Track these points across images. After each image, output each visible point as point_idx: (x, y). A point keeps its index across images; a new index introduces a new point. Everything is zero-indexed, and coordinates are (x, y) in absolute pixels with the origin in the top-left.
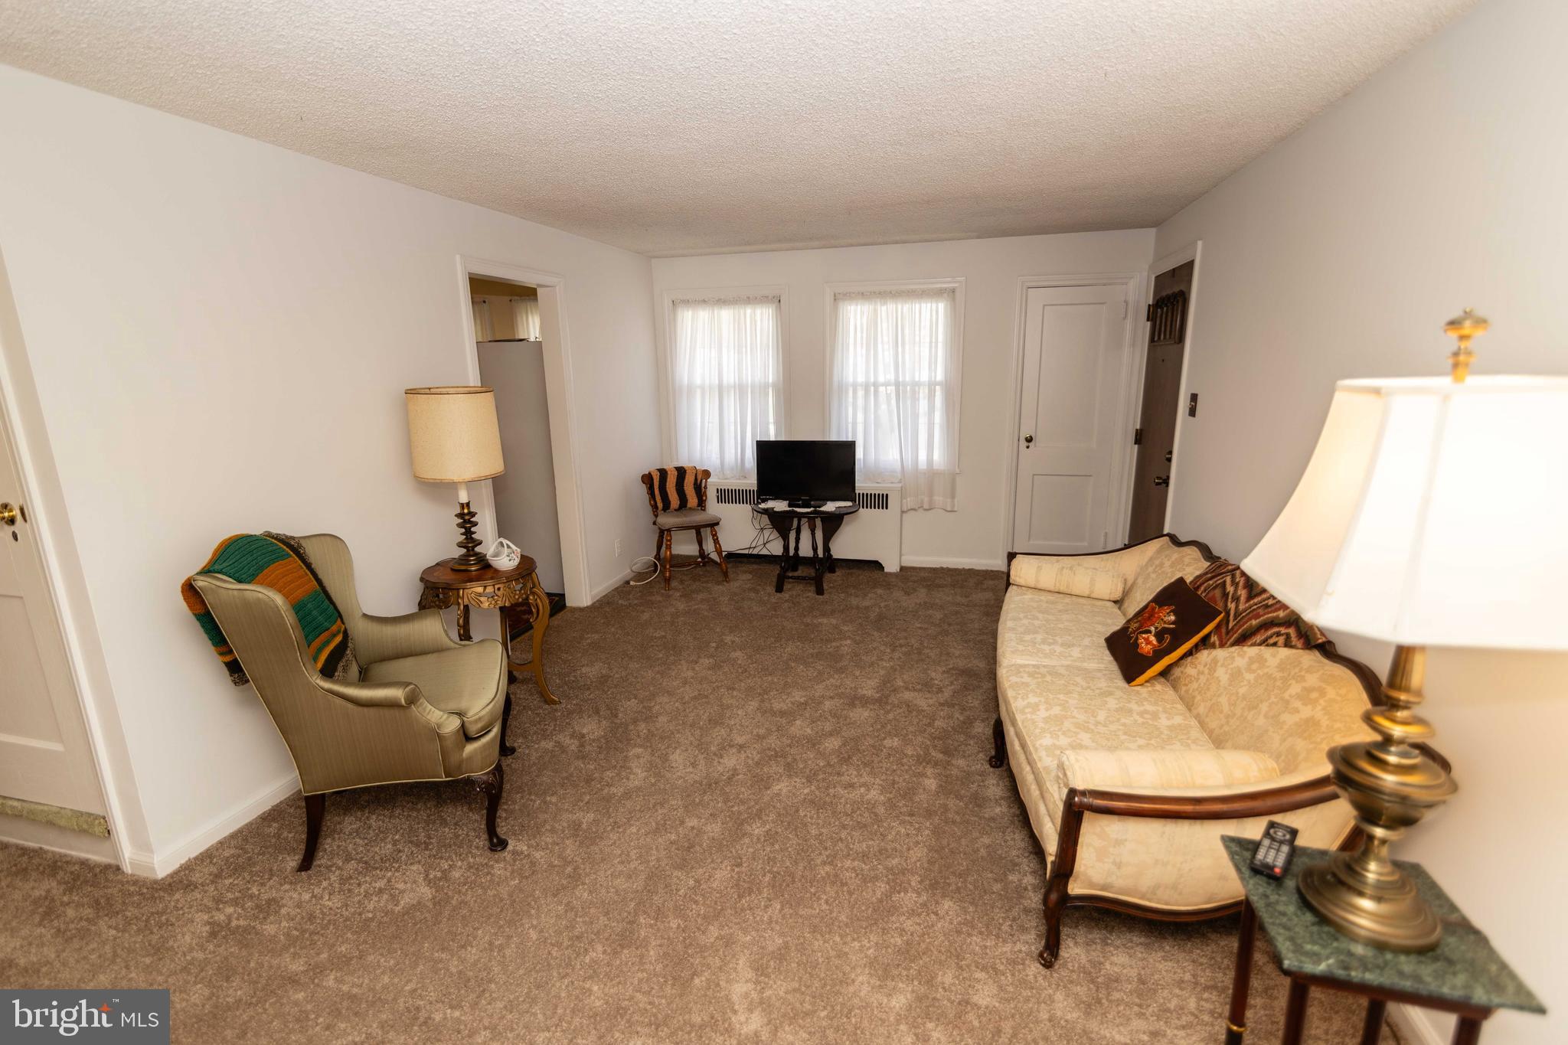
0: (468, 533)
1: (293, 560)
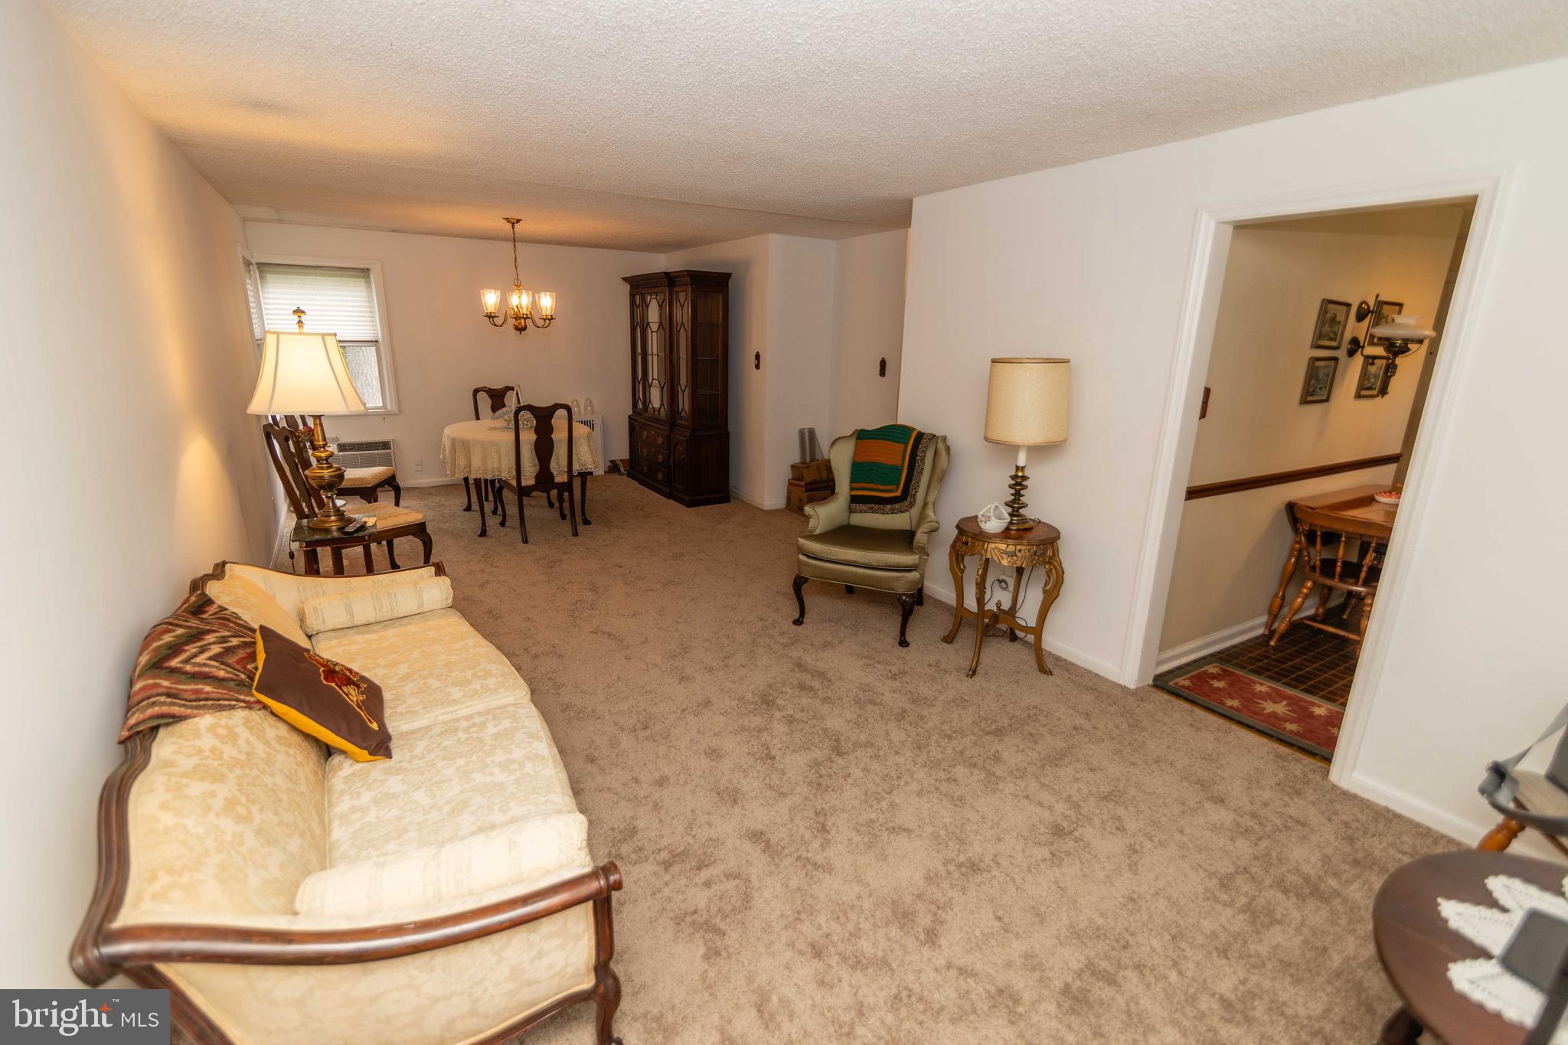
0: (1018, 495)
1: (903, 446)
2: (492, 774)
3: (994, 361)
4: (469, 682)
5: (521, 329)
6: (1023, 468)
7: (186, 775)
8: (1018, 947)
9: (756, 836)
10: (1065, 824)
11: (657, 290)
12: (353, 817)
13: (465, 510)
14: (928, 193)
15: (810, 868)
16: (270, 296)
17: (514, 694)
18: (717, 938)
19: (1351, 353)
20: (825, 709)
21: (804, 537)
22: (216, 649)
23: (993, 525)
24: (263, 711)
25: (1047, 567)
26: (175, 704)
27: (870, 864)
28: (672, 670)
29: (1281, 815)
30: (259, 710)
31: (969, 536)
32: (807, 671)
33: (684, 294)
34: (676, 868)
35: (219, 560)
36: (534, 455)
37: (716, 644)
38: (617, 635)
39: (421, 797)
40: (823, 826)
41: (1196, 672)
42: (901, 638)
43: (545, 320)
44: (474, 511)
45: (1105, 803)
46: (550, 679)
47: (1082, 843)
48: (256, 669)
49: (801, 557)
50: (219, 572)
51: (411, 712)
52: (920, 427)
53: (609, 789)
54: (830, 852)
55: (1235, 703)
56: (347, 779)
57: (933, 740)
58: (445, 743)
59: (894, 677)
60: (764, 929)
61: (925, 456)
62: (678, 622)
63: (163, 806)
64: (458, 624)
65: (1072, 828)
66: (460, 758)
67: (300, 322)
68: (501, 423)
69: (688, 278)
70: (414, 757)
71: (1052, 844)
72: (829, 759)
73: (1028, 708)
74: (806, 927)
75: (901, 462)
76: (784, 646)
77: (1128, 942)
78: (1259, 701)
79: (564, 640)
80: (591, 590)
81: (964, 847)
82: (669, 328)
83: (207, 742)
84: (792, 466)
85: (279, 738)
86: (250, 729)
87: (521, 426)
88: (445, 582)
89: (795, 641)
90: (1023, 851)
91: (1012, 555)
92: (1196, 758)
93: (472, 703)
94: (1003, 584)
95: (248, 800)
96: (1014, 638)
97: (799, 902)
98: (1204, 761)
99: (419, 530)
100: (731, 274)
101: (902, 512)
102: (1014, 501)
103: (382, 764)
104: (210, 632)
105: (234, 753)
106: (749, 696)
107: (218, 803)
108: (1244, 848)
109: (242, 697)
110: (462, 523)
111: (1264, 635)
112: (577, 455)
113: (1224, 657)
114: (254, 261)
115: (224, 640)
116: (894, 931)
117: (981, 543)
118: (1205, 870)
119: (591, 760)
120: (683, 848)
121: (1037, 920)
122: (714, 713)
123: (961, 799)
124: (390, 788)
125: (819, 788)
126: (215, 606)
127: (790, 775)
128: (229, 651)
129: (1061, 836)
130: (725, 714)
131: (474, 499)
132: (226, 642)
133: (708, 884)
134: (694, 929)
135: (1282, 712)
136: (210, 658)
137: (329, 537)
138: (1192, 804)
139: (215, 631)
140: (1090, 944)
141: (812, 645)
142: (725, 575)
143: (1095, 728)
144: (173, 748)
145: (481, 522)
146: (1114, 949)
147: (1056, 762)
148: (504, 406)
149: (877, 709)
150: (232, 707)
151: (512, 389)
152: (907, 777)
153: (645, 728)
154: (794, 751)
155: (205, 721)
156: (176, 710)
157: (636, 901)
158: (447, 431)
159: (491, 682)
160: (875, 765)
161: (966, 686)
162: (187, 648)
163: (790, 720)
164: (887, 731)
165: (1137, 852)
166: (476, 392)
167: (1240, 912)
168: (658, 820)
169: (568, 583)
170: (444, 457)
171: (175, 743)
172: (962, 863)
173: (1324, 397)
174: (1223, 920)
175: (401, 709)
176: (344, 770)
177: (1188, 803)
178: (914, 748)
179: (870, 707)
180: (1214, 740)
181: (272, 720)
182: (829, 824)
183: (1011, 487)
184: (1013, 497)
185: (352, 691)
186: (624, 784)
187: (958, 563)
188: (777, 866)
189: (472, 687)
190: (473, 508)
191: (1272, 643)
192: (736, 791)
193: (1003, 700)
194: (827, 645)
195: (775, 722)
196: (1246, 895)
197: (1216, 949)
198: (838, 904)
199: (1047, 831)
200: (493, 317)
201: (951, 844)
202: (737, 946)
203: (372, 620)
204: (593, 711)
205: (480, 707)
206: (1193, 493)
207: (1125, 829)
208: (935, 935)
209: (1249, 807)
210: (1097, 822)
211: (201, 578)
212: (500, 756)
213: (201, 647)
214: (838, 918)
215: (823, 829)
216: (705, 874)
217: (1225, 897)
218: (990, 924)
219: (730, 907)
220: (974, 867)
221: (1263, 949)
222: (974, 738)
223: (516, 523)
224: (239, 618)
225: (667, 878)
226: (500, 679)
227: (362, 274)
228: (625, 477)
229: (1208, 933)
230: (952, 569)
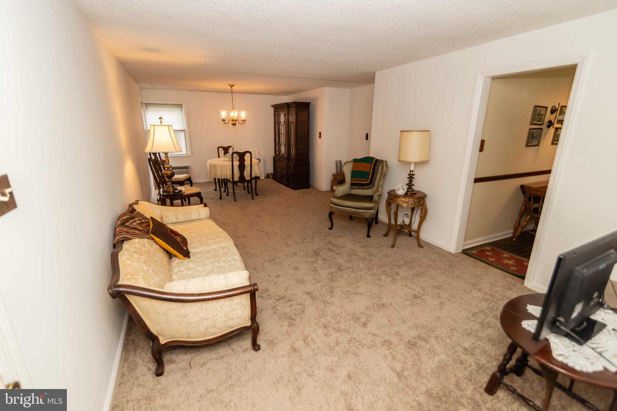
0: (411, 181)
1: (371, 164)
2: (221, 264)
3: (401, 131)
4: (215, 239)
5: (234, 125)
6: (413, 171)
7: (132, 252)
8: (395, 329)
9: (308, 293)
10: (418, 295)
11: (283, 109)
12: (179, 273)
13: (215, 190)
14: (381, 70)
15: (326, 303)
16: (149, 115)
17: (229, 243)
18: (292, 321)
19: (549, 127)
20: (337, 256)
21: (333, 197)
22: (138, 222)
23: (401, 192)
24: (152, 241)
25: (421, 207)
26: (128, 235)
27: (346, 303)
28: (284, 243)
29: (501, 295)
30: (151, 240)
31: (392, 196)
32: (332, 244)
33: (293, 110)
34: (281, 301)
35: (136, 200)
36: (239, 170)
37: (301, 235)
38: (266, 231)
39: (199, 268)
40: (332, 291)
41: (481, 249)
42: (368, 234)
43: (243, 121)
44: (218, 191)
45: (435, 289)
46: (242, 245)
47: (423, 301)
48: (150, 229)
49: (332, 205)
50: (137, 202)
51: (196, 247)
52: (377, 158)
53: (260, 278)
54: (333, 299)
55: (493, 260)
56: (177, 263)
57: (374, 267)
58: (207, 255)
59: (363, 247)
60: (308, 319)
61: (378, 168)
62: (287, 228)
63: (127, 259)
64: (211, 223)
65: (421, 296)
66: (211, 259)
67: (161, 122)
68: (227, 159)
69: (295, 105)
70: (197, 258)
71: (412, 300)
72: (336, 272)
73: (412, 258)
74: (322, 320)
75: (369, 170)
76: (324, 236)
77: (434, 330)
78: (503, 259)
79: (247, 233)
80: (257, 217)
81: (380, 300)
82: (288, 123)
83: (138, 246)
84: (333, 174)
85: (157, 249)
86: (149, 245)
87: (234, 160)
88: (207, 209)
89: (329, 235)
90: (402, 302)
91: (407, 202)
92: (473, 276)
93: (215, 245)
94: (407, 215)
95: (150, 262)
96: (411, 235)
97: (321, 312)
98: (476, 277)
99: (199, 195)
100: (310, 103)
101: (369, 189)
102: (409, 183)
103: (187, 260)
104: (136, 217)
105: (145, 250)
106: (310, 252)
107: (142, 260)
108: (484, 305)
109: (146, 236)
110: (213, 195)
111: (512, 237)
112: (254, 170)
113: (493, 244)
114: (144, 102)
115: (140, 220)
116: (352, 322)
117: (396, 199)
118: (468, 311)
119: (255, 269)
120: (283, 296)
121: (403, 322)
122: (298, 257)
123: (382, 285)
124: (190, 266)
125: (332, 280)
126: (137, 212)
127: (322, 276)
128: (142, 223)
129: (416, 298)
130: (301, 257)
131: (218, 187)
132: (141, 220)
133: (291, 306)
134: (285, 318)
135: (511, 264)
136: (137, 224)
137: (170, 194)
138: (468, 291)
139: (137, 217)
140: (420, 330)
141: (335, 236)
142: (305, 213)
143: (437, 266)
144: (129, 246)
145: (220, 194)
146: (429, 332)
147: (419, 276)
148: (229, 153)
149: (356, 257)
150: (144, 238)
151: (231, 147)
152: (363, 278)
153: (273, 260)
154: (324, 269)
155: (137, 240)
156: (128, 236)
157: (267, 309)
158: (208, 162)
159: (221, 239)
160: (352, 274)
161: (390, 250)
162: (130, 221)
163: (324, 260)
164: (358, 264)
165: (443, 304)
166: (219, 148)
167: (478, 324)
168: (276, 287)
169: (249, 215)
170: (208, 171)
171: (129, 245)
172: (379, 304)
173: (537, 144)
174: (471, 326)
175: (193, 246)
176: (175, 261)
177: (466, 290)
178: (367, 270)
179: (353, 256)
180: (482, 271)
181: (155, 243)
182: (334, 291)
183: (408, 178)
184: (409, 182)
185: (178, 237)
186: (265, 277)
187: (389, 207)
188: (314, 302)
189: (215, 240)
190: (217, 190)
191: (514, 240)
192: (303, 280)
193: (403, 256)
194: (340, 236)
195: (319, 260)
196: (481, 319)
197: (466, 334)
198: (334, 314)
199: (411, 296)
200: (224, 120)
201: (376, 299)
202: (299, 324)
203: (184, 220)
204: (256, 255)
205: (218, 246)
206: (477, 180)
207: (440, 297)
208: (366, 324)
209: (490, 292)
210: (430, 294)
211: (132, 204)
212: (224, 259)
213: (134, 221)
214: (333, 318)
215: (332, 292)
216: (290, 303)
217: (473, 319)
218: (386, 322)
219: (298, 313)
220: (383, 306)
221: (483, 335)
222: (390, 267)
223: (232, 195)
224: (144, 215)
225: (278, 304)
226: (224, 238)
227: (180, 106)
228: (272, 179)
229: (464, 329)
230: (387, 209)
